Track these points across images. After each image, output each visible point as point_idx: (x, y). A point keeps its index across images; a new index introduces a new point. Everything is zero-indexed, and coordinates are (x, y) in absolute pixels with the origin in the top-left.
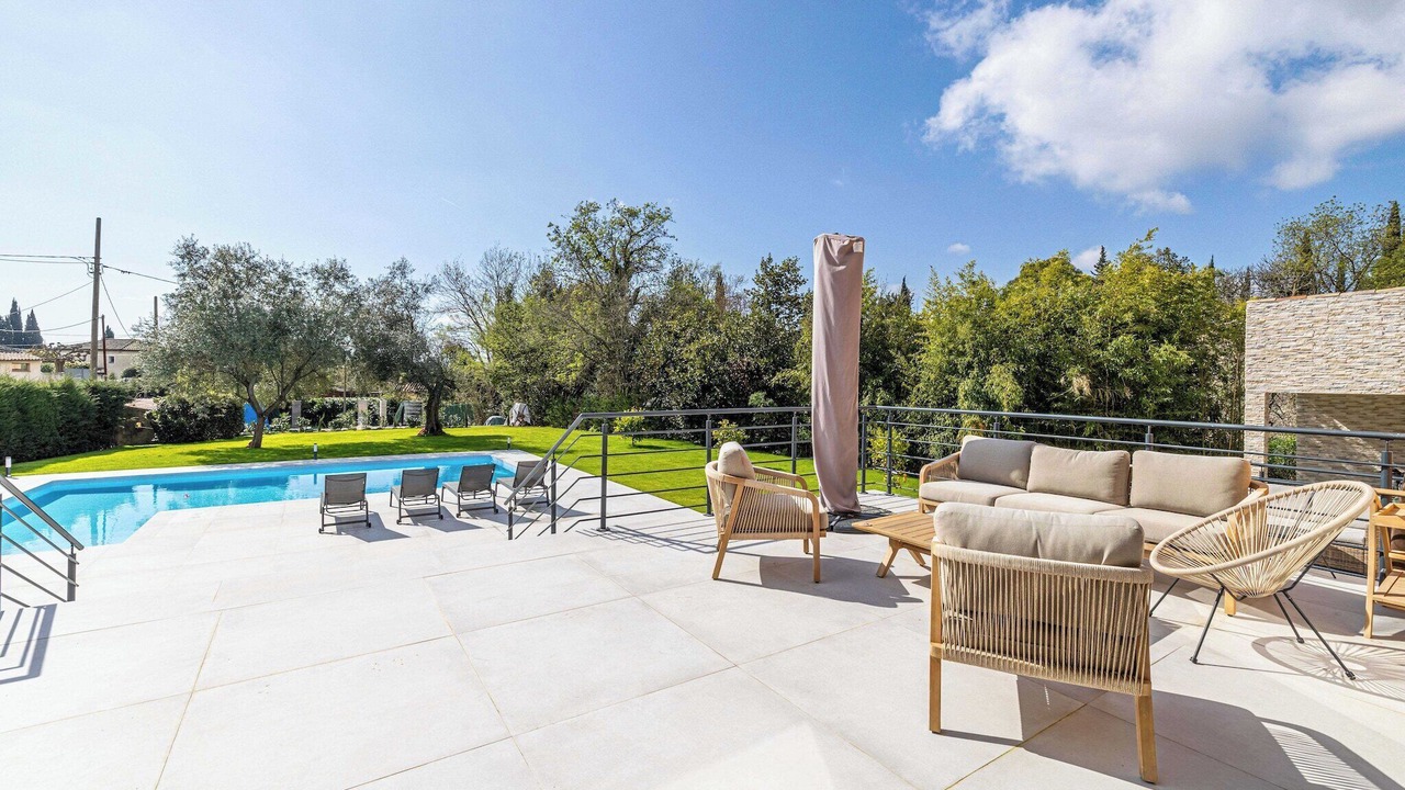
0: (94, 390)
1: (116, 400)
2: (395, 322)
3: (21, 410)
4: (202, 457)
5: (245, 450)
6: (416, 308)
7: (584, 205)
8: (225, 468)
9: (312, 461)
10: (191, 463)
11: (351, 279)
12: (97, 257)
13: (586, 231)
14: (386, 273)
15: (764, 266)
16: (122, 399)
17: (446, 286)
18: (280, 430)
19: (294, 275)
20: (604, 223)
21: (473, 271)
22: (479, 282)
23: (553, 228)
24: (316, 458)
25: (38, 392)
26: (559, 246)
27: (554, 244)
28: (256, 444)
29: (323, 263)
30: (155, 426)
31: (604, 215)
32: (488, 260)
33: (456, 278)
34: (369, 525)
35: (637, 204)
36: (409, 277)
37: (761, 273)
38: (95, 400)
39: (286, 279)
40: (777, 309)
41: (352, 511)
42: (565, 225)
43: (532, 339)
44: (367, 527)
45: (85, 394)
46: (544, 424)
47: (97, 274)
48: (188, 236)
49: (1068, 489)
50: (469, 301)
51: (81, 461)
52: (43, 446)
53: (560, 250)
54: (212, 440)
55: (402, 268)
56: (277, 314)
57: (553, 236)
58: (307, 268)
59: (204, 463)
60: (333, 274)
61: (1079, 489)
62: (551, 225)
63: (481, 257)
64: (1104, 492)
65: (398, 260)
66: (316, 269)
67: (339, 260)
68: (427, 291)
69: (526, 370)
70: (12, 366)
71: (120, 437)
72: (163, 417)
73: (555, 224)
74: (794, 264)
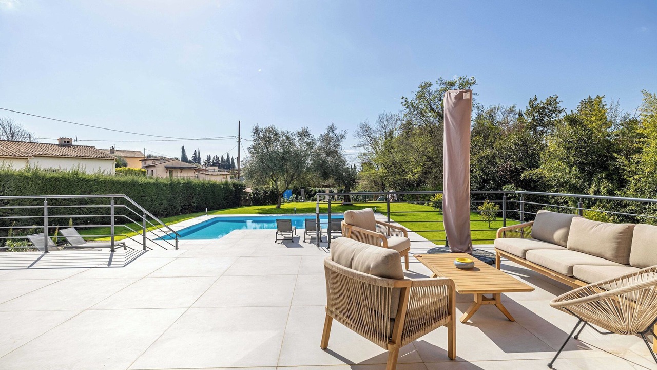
0: (234, 185)
1: (240, 188)
2: (329, 153)
3: (213, 192)
4: (260, 211)
5: (275, 209)
6: (338, 146)
7: (423, 84)
8: (268, 215)
9: (294, 215)
10: (256, 213)
11: (310, 136)
12: (239, 136)
13: (425, 98)
14: (326, 131)
15: (531, 103)
16: (242, 188)
17: (361, 134)
18: (292, 201)
19: (291, 137)
20: (437, 92)
21: (374, 125)
22: (376, 130)
23: (404, 99)
24: (295, 213)
25: (219, 186)
26: (407, 108)
27: (405, 107)
28: (279, 207)
29: (300, 130)
30: (251, 198)
31: (435, 88)
32: (381, 119)
33: (366, 129)
34: (293, 241)
35: (455, 78)
36: (335, 132)
37: (529, 108)
38: (233, 188)
39: (288, 138)
40: (542, 130)
41: (288, 235)
42: (412, 97)
43: (398, 157)
44: (291, 242)
45: (231, 186)
46: (404, 201)
47: (239, 141)
48: (256, 125)
49: (587, 250)
50: (372, 140)
51: (227, 210)
52: (219, 205)
53: (408, 110)
54: (269, 205)
55: (332, 129)
56: (284, 153)
57: (405, 103)
58: (295, 132)
59: (259, 213)
60: (304, 134)
61: (593, 250)
62: (403, 98)
63: (377, 118)
64: (609, 254)
65: (330, 125)
66: (299, 133)
67: (306, 128)
68: (342, 138)
69: (394, 174)
70: (222, 177)
71: (242, 203)
72: (254, 195)
73: (405, 97)
74: (555, 100)
